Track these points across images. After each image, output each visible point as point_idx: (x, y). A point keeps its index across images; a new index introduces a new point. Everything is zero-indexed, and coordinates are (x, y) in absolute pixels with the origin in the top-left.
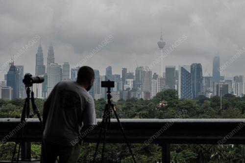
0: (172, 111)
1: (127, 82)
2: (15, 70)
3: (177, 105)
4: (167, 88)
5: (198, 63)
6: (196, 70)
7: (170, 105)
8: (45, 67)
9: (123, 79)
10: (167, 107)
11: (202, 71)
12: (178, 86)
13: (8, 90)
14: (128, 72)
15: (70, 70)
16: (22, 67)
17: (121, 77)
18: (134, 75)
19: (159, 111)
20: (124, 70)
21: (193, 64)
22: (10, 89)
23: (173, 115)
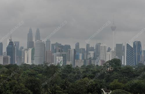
0: (116, 74)
1: (89, 53)
2: (12, 45)
3: (120, 70)
4: (117, 57)
5: (138, 41)
6: (137, 45)
7: (115, 70)
8: (33, 43)
9: (87, 52)
10: (113, 71)
11: (141, 47)
12: (124, 57)
13: (8, 58)
14: (90, 47)
15: (51, 45)
16: (18, 43)
17: (86, 50)
18: (95, 48)
19: (107, 74)
20: (88, 45)
21: (136, 41)
22: (9, 57)
23: (117, 77)
